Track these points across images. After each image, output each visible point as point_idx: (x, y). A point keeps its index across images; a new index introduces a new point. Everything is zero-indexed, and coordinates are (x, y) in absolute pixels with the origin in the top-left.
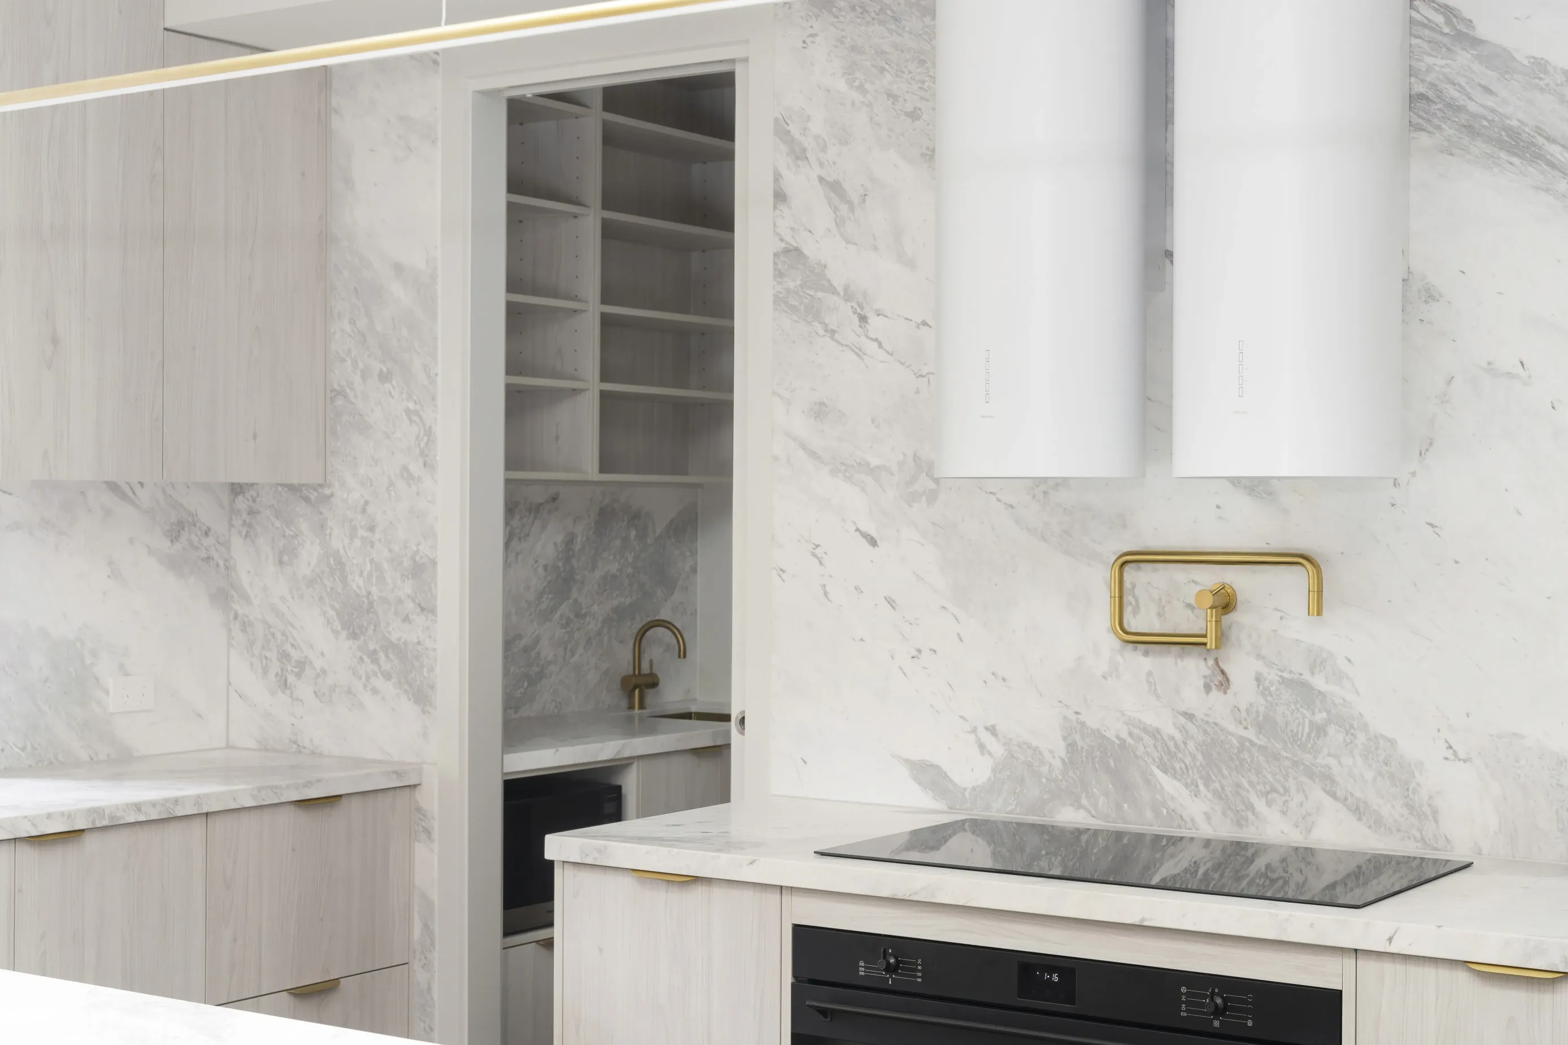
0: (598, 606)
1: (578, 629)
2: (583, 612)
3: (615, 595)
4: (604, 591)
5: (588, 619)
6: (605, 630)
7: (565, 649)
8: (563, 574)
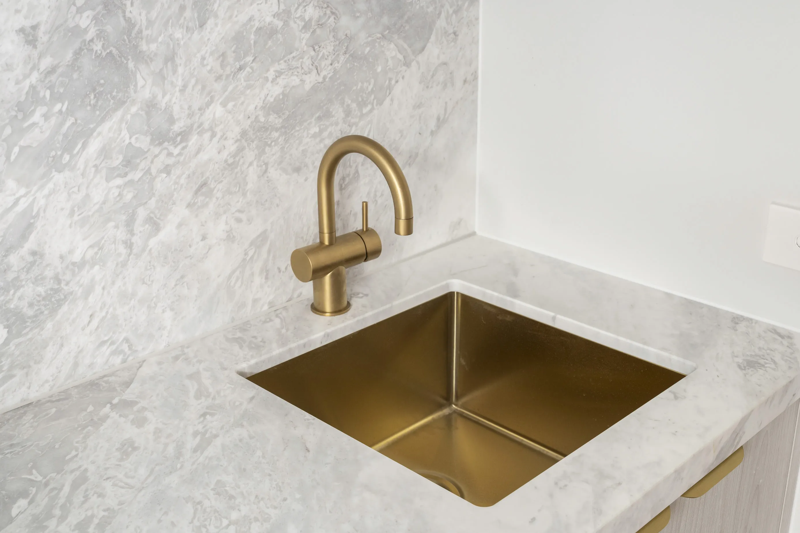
0: (224, 105)
1: (167, 170)
2: (177, 127)
3: (271, 74)
4: (241, 69)
5: (194, 140)
6: (250, 155)
7: (130, 223)
8: (98, 47)
